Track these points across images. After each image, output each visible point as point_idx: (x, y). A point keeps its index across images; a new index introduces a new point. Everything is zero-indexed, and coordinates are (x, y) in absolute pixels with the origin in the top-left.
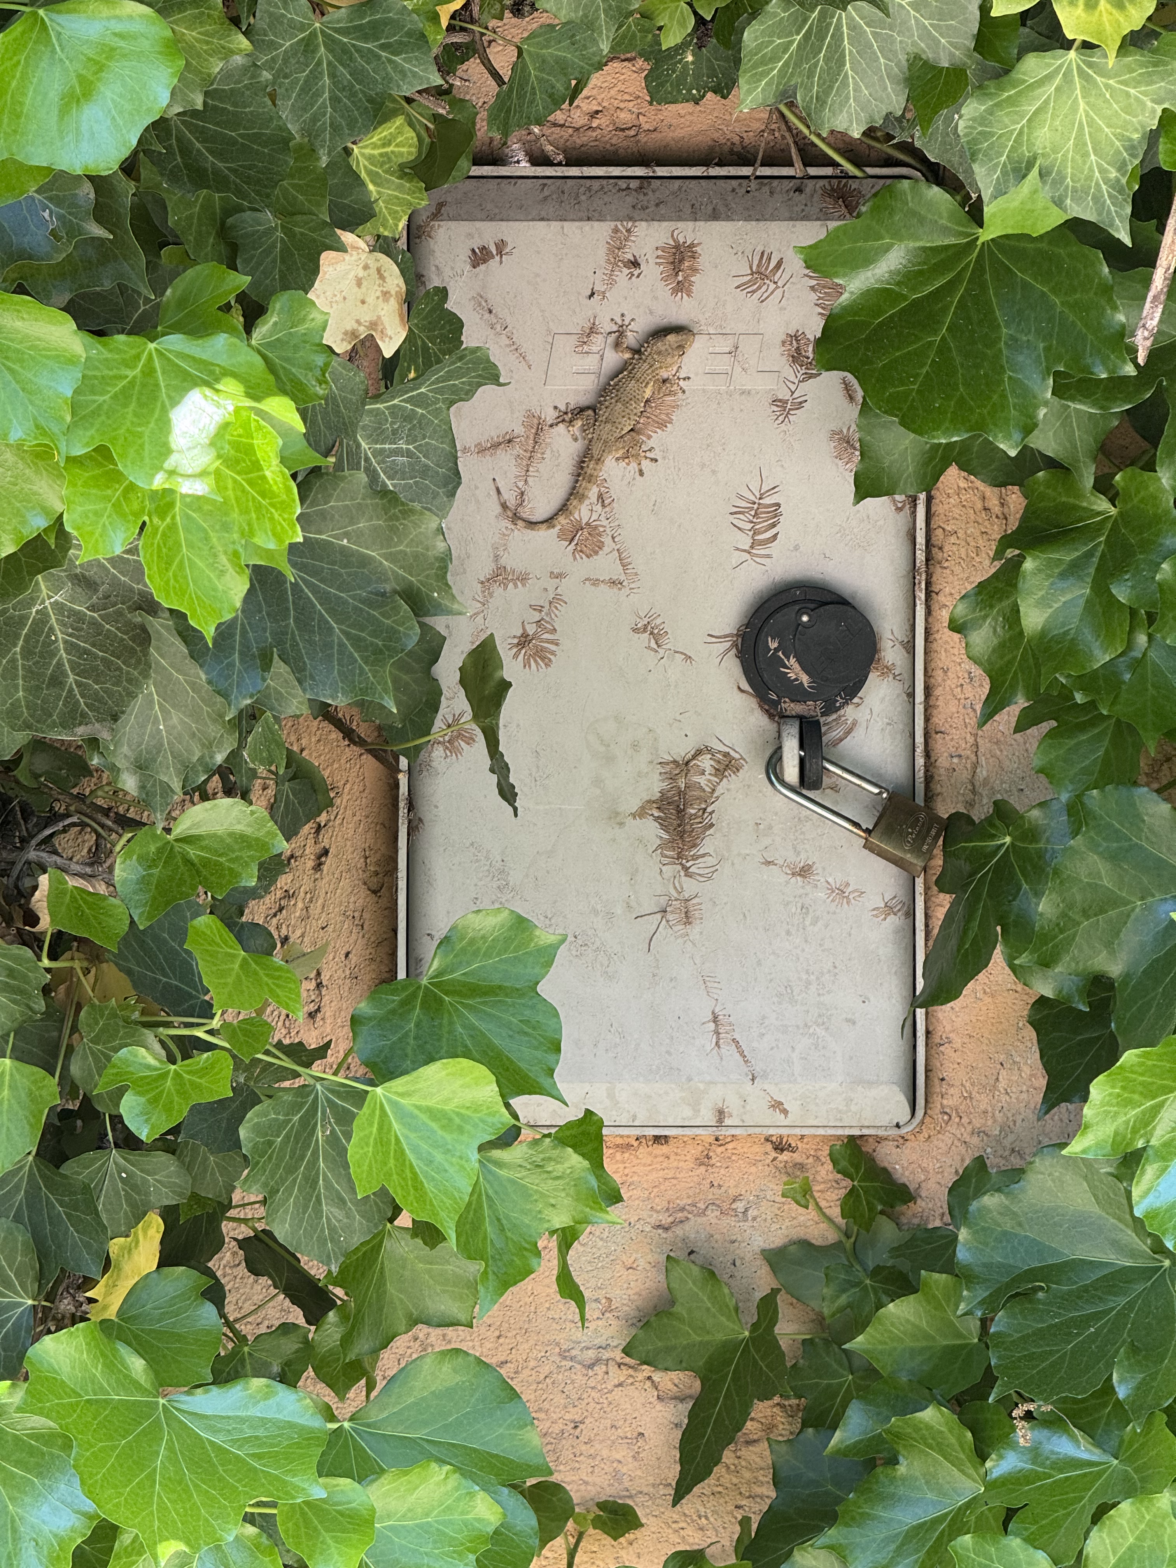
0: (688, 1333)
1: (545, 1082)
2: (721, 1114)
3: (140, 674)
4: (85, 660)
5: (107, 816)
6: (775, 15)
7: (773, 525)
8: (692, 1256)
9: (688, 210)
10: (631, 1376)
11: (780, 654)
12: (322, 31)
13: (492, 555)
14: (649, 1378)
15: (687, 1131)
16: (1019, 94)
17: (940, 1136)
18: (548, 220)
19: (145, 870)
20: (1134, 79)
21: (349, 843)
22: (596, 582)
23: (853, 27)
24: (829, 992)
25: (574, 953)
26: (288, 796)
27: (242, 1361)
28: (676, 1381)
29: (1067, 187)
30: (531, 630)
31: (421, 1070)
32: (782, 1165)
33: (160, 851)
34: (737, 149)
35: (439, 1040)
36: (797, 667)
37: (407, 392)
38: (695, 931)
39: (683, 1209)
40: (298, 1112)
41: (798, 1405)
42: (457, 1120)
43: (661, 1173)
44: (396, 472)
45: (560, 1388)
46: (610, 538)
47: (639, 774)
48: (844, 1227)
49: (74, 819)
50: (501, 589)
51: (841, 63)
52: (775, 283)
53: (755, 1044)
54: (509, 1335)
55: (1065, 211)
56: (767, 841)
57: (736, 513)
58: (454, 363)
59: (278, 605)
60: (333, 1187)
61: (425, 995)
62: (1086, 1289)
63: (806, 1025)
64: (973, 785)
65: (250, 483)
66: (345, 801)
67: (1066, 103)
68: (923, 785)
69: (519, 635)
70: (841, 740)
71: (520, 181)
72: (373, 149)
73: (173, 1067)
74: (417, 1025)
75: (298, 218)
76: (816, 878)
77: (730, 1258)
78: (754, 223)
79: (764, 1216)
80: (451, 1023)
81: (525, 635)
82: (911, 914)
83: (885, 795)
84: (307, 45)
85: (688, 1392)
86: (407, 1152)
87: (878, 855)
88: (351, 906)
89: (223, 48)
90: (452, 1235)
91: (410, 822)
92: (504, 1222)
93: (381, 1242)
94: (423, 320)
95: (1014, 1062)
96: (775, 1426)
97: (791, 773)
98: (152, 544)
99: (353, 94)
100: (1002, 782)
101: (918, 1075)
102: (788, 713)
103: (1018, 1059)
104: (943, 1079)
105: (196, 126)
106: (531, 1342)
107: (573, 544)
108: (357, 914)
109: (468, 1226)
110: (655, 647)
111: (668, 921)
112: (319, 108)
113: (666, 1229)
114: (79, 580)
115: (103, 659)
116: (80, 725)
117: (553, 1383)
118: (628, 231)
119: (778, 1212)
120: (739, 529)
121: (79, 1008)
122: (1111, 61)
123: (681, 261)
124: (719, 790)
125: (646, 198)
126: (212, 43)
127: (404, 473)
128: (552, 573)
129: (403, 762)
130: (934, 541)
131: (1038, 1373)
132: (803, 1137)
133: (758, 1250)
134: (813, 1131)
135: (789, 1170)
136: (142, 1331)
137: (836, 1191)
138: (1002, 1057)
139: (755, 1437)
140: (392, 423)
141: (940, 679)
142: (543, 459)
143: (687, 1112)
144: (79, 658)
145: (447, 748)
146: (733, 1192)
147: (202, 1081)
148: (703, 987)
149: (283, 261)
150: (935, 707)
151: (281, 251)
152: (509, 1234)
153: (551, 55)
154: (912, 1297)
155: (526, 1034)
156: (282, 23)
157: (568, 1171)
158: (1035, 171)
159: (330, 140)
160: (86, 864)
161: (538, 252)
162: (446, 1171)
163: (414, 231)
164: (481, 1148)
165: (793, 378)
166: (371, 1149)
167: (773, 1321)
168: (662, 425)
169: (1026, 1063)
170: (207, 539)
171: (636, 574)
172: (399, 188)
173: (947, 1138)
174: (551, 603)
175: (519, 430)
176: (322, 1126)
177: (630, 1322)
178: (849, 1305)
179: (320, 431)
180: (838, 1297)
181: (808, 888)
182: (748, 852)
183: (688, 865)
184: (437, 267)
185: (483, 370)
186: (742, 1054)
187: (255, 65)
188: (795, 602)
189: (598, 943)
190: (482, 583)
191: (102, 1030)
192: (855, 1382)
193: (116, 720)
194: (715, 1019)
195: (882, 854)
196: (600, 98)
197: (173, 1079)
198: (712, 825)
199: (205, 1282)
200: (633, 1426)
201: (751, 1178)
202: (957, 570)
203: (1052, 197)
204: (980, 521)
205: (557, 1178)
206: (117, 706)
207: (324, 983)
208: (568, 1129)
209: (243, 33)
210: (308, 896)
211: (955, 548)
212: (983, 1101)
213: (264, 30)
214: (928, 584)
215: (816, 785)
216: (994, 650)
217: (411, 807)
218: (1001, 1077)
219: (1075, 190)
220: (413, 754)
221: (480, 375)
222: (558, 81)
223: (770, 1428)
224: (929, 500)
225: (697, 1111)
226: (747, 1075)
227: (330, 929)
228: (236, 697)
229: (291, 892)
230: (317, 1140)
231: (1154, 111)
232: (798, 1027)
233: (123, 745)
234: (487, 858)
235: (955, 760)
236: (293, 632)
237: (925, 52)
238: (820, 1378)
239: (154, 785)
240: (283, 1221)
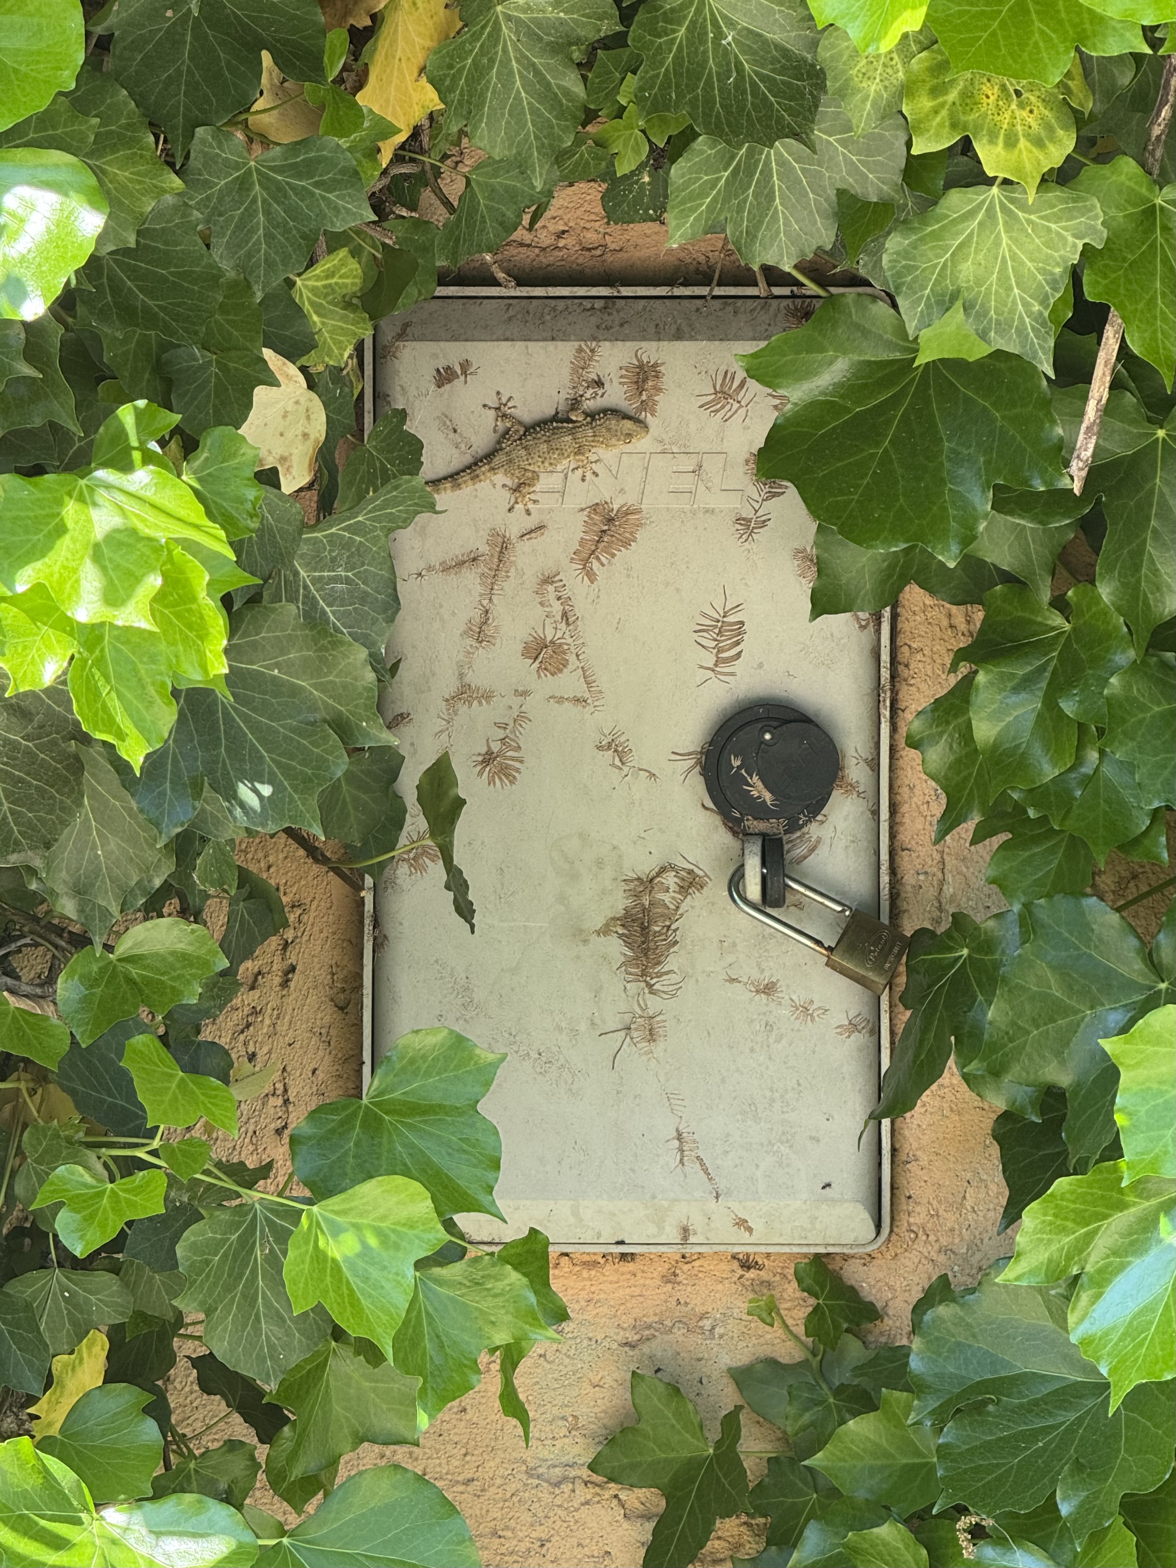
0: (654, 1450)
1: (484, 1199)
2: (685, 1231)
3: (73, 802)
4: (20, 788)
5: (61, 937)
6: (702, 152)
7: (737, 643)
8: (659, 1375)
9: (652, 330)
10: (599, 1495)
11: (743, 772)
12: (257, 170)
13: (457, 673)
14: (616, 1496)
15: (652, 1249)
16: (943, 228)
17: (907, 1254)
18: (513, 340)
19: (87, 989)
20: (1055, 214)
21: (316, 960)
22: (560, 700)
23: (782, 163)
24: (793, 1110)
25: (538, 1070)
26: (242, 915)
27: (188, 1478)
28: (643, 1500)
29: (991, 319)
30: (496, 747)
31: (357, 1188)
32: (748, 1283)
33: (102, 970)
34: (702, 268)
35: (378, 1159)
36: (760, 784)
37: (344, 521)
38: (659, 1048)
39: (649, 1327)
40: (236, 1231)
41: (765, 1524)
42: (393, 1237)
43: (628, 1290)
44: (335, 599)
45: (527, 1506)
46: (574, 656)
47: (603, 891)
48: (810, 1345)
49: (27, 940)
50: (466, 707)
51: (771, 198)
52: (739, 402)
53: (719, 1162)
54: (476, 1452)
55: (989, 343)
56: (730, 959)
57: (699, 631)
58: (389, 492)
59: (209, 735)
60: (272, 1304)
61: (366, 1114)
62: (1036, 1403)
63: (770, 1142)
64: (940, 902)
65: (178, 616)
66: (311, 919)
67: (989, 237)
68: (888, 903)
69: (483, 752)
70: (805, 858)
71: (485, 301)
72: (317, 280)
73: (110, 1186)
74: (357, 1144)
75: (233, 354)
76: (780, 995)
77: (696, 1376)
78: (717, 343)
79: (730, 1334)
80: (391, 1142)
81: (489, 753)
82: (876, 1032)
83: (847, 913)
84: (242, 183)
85: (654, 1510)
86: (344, 1269)
87: (841, 972)
88: (318, 1022)
89: (156, 187)
90: (389, 1352)
91: (375, 939)
92: (444, 1339)
93: (326, 1360)
94: (381, 442)
95: (981, 1180)
96: (742, 1545)
97: (753, 889)
98: (82, 676)
99: (287, 231)
100: (969, 899)
101: (883, 1193)
102: (751, 831)
103: (985, 1177)
104: (909, 1197)
105: (129, 264)
106: (498, 1460)
107: (537, 662)
108: (323, 1031)
109: (407, 1343)
110: (619, 764)
111: (632, 1039)
112: (254, 244)
113: (633, 1346)
114: (15, 710)
115: (37, 787)
116: (13, 852)
117: (520, 1501)
118: (592, 351)
119: (745, 1330)
120: (703, 647)
121: (25, 1126)
122: (1031, 196)
123: (645, 380)
124: (684, 907)
125: (611, 318)
126: (145, 183)
127: (343, 600)
128: (516, 691)
129: (369, 881)
130: (900, 658)
131: (983, 1486)
132: (768, 1255)
133: (725, 1368)
134: (777, 1249)
135: (757, 1288)
136: (85, 1447)
137: (803, 1309)
138: (969, 1176)
139: (722, 1556)
140: (330, 551)
141: (906, 796)
142: (508, 577)
143: (652, 1229)
144: (13, 786)
145: (412, 865)
146: (699, 1309)
147: (137, 1199)
148: (667, 1104)
149: (217, 396)
150: (902, 824)
151: (215, 386)
152: (448, 1351)
153: (501, 184)
154: (872, 1414)
155: (465, 1152)
156: (216, 163)
157: (508, 1288)
158: (959, 304)
159: (265, 275)
160: (37, 985)
161: (502, 372)
162: (382, 1287)
163: (379, 351)
164: (420, 1265)
165: (756, 497)
166: (307, 1266)
167: (737, 1437)
168: (626, 544)
169: (993, 1181)
170: (135, 671)
171: (600, 692)
172: (343, 318)
173: (914, 1257)
174: (515, 720)
175: (484, 549)
176: (261, 1245)
177: (597, 1440)
178: (812, 1424)
179: (256, 562)
180: (801, 1416)
181: (772, 1005)
182: (712, 969)
183: (653, 982)
184: (402, 386)
185: (419, 498)
186: (706, 1172)
187: (186, 204)
188: (757, 720)
189: (562, 1061)
190: (447, 700)
191: (45, 1151)
192: (819, 1501)
193: (48, 848)
194: (679, 1137)
195: (843, 972)
196: (566, 218)
197: (109, 1197)
198: (676, 942)
199: (147, 1398)
200: (600, 1545)
201: (718, 1296)
202: (924, 687)
203: (977, 330)
204: (946, 638)
205: (496, 1296)
206: (50, 834)
207: (291, 1100)
208: (513, 1247)
209: (177, 173)
210: (275, 1012)
211: (920, 665)
212: (950, 1219)
213: (199, 169)
214: (894, 702)
215: (778, 903)
216: (950, 768)
217: (376, 924)
218: (967, 1195)
219: (998, 323)
220: (378, 871)
221: (416, 504)
222: (508, 209)
223: (738, 1546)
224: (894, 617)
225: (661, 1229)
226: (711, 1193)
227: (297, 1045)
228: (167, 826)
229: (258, 1009)
230: (256, 1259)
231: (1075, 245)
232: (762, 1144)
233: (61, 871)
234: (452, 975)
235: (922, 877)
236: (224, 761)
237: (853, 187)
238: (785, 1497)
239: (93, 909)
240: (222, 1339)
